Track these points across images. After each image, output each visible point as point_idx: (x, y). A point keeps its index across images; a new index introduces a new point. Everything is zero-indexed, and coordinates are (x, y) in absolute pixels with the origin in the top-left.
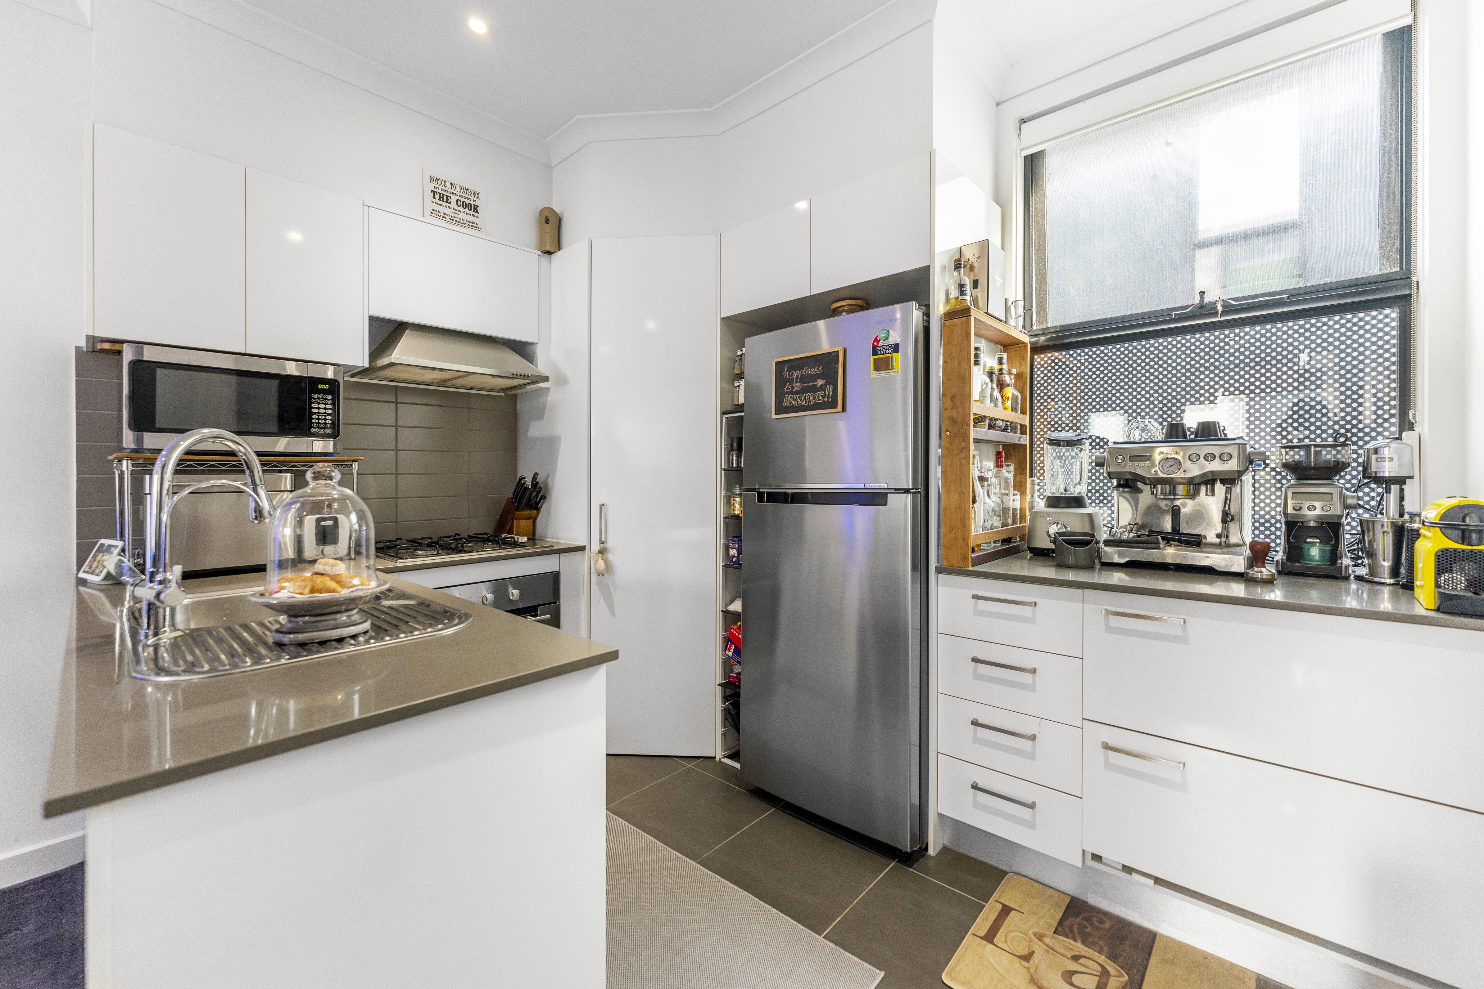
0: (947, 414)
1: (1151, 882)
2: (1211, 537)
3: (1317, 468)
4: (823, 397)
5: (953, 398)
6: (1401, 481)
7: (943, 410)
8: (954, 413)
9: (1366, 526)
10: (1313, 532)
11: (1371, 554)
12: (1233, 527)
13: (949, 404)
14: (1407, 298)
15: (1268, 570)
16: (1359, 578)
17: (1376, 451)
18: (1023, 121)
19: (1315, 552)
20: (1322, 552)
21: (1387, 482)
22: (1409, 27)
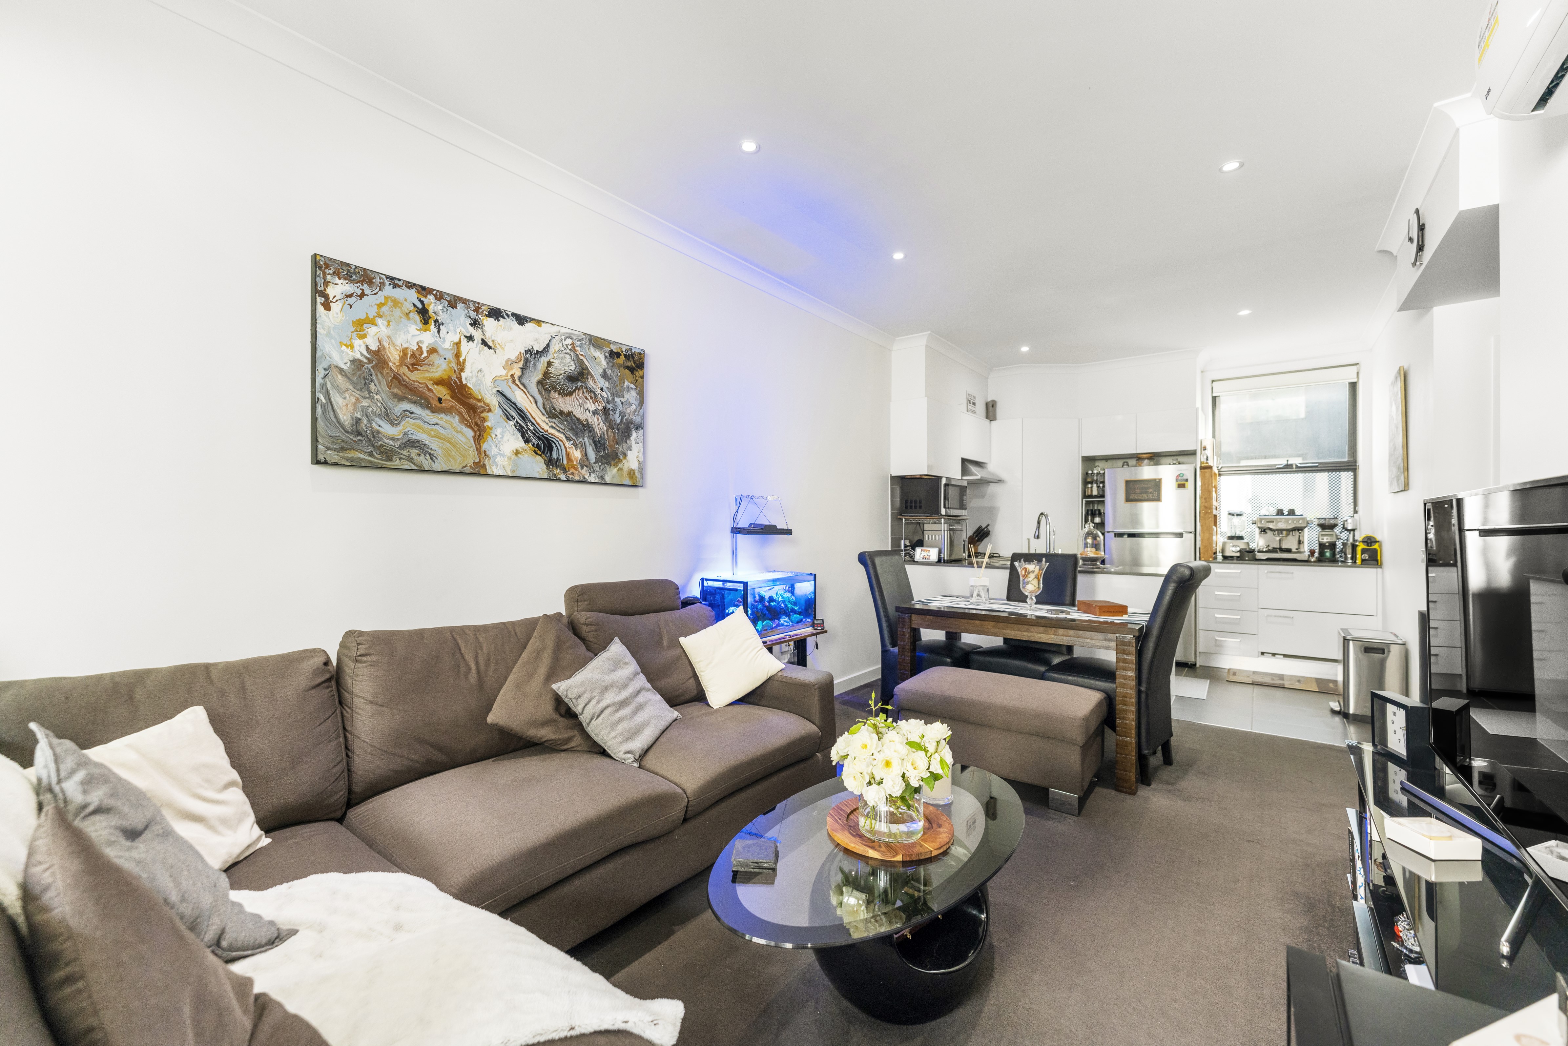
0: (1203, 504)
1: (1282, 656)
2: (1294, 550)
3: (1328, 526)
4: (1153, 496)
5: (1205, 499)
6: (1353, 530)
7: (1201, 503)
8: (1206, 504)
9: (1344, 544)
10: (1327, 547)
11: (1346, 554)
12: (1301, 545)
13: (1204, 501)
14: (1356, 469)
15: (1313, 559)
16: (1342, 561)
17: (1346, 521)
18: (1213, 381)
19: (1328, 554)
20: (1330, 554)
21: (1349, 531)
22: (1356, 383)
